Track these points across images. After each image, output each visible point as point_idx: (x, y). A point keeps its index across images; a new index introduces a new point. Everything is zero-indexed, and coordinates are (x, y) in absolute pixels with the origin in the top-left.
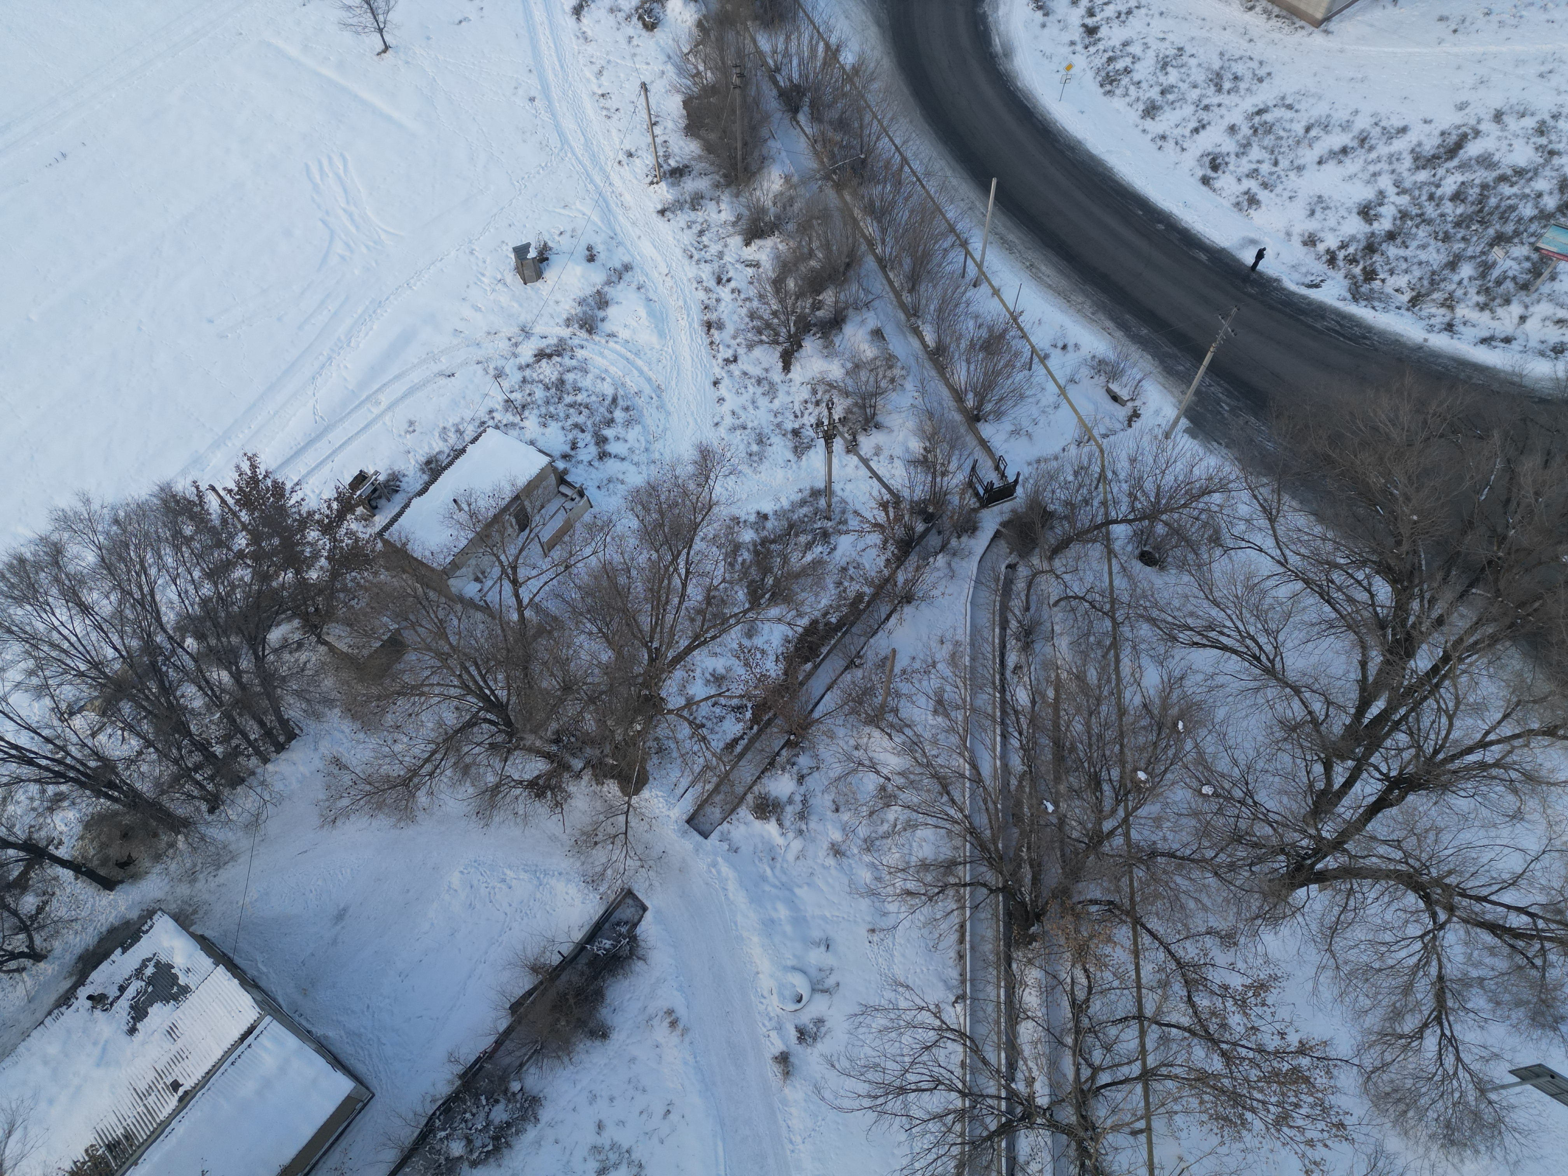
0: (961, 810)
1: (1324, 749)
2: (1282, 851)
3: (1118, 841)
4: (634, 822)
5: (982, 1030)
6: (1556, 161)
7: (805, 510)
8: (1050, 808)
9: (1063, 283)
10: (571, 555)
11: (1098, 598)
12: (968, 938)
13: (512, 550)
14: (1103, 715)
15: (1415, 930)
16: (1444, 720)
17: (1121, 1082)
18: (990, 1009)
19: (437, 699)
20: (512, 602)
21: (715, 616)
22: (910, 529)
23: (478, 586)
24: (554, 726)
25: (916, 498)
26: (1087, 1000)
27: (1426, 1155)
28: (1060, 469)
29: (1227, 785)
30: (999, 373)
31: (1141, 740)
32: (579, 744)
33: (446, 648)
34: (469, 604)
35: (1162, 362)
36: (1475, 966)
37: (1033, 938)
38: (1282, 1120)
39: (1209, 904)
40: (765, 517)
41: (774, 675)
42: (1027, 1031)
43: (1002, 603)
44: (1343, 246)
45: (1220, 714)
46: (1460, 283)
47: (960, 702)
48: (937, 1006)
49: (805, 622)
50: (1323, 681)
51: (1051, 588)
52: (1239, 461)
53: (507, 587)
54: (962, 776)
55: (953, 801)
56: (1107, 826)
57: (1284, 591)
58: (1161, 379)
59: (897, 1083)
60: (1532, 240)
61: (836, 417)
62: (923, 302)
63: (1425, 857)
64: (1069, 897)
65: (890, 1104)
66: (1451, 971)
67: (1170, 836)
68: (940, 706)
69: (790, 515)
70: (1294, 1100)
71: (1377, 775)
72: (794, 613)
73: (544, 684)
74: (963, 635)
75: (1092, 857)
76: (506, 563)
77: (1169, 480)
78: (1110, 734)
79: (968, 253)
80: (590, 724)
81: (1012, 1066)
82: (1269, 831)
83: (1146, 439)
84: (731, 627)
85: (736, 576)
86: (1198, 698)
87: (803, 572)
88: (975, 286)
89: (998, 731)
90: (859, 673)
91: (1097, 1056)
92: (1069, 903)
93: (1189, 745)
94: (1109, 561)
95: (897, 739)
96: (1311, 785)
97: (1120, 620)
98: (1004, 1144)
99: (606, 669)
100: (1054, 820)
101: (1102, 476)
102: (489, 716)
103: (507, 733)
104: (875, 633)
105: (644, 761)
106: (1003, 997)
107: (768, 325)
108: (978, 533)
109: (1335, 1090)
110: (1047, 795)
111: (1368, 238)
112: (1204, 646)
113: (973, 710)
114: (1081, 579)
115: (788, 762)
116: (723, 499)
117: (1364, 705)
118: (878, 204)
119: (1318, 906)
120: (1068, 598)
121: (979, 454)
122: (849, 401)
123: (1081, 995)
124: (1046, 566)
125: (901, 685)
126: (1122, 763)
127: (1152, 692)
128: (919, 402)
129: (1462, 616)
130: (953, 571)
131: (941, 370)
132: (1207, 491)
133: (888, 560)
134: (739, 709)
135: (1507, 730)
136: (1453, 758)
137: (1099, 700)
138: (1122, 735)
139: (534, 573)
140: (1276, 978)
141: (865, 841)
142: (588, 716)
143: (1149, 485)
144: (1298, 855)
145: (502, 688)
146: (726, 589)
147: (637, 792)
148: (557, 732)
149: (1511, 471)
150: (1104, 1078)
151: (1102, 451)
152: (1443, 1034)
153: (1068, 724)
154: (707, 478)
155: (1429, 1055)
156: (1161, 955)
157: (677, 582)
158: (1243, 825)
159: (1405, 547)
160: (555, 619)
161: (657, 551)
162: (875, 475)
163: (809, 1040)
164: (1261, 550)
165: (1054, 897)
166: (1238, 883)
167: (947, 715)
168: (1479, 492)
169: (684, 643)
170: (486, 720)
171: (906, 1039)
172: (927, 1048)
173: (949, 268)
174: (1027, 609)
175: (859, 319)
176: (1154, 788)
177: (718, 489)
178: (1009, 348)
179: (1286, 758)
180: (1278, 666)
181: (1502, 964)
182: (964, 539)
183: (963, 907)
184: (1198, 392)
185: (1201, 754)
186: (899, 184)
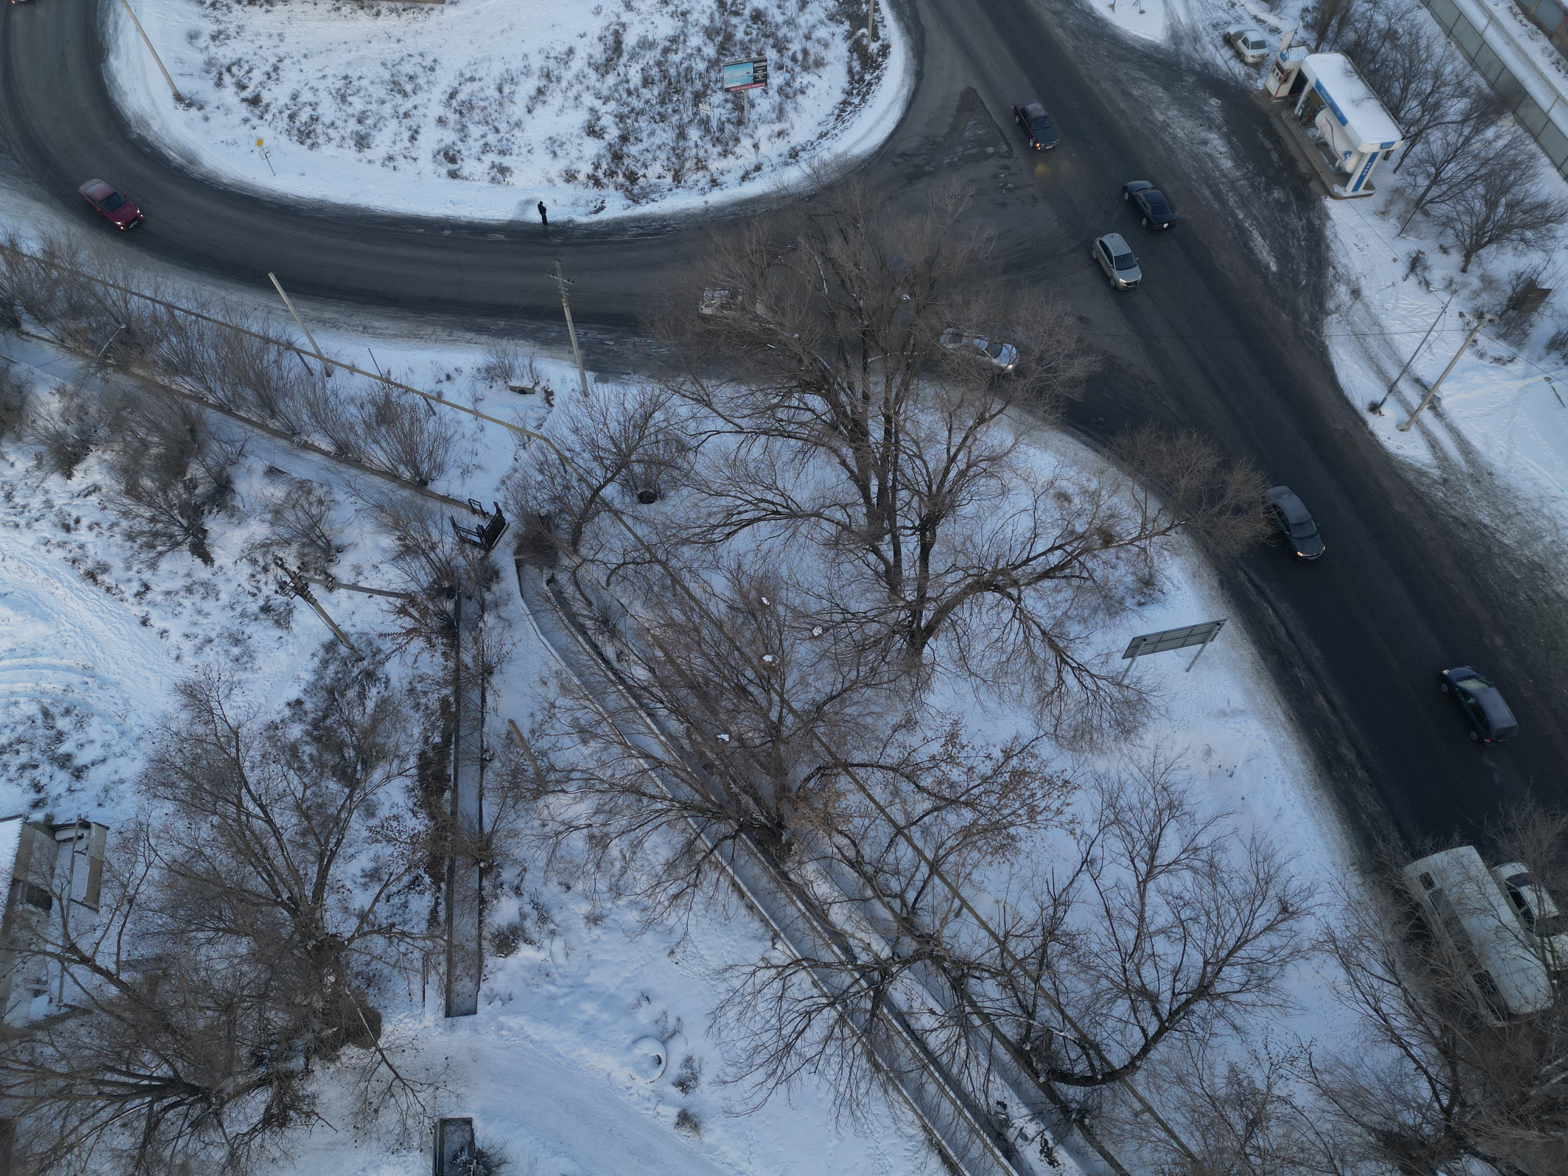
0: (665, 798)
1: (864, 540)
2: (894, 632)
3: (790, 719)
4: (396, 1061)
5: (808, 944)
6: (691, 18)
7: (332, 669)
8: (726, 737)
9: (404, 326)
10: (125, 886)
11: (635, 554)
12: (745, 889)
13: (54, 932)
14: (708, 638)
15: (1007, 616)
16: (918, 462)
17: (923, 888)
18: (801, 924)
19: (93, 1137)
20: (98, 979)
21: (323, 824)
22: (442, 613)
23: (44, 999)
24: (244, 1052)
25: (426, 585)
26: (858, 852)
27: (1122, 755)
28: (525, 478)
29: (827, 618)
30: (411, 433)
31: (748, 635)
32: (284, 1045)
33: (61, 1083)
34: (49, 1023)
35: (535, 339)
36: (1055, 608)
37: (789, 844)
38: (1033, 813)
39: (879, 710)
40: (299, 702)
41: (422, 828)
42: (838, 915)
43: (566, 614)
44: (597, 167)
45: (784, 571)
46: (696, 146)
47: (597, 717)
48: (763, 959)
49: (413, 761)
50: (829, 494)
51: (594, 574)
52: (652, 377)
53: (80, 971)
54: (644, 771)
55: (653, 797)
56: (774, 716)
57: (757, 451)
58: (546, 353)
59: (781, 1044)
60: (719, 85)
61: (294, 568)
62: (293, 418)
63: (975, 562)
64: (790, 791)
65: (788, 1065)
66: (1047, 623)
67: (819, 684)
68: (585, 733)
69: (321, 683)
70: (1028, 793)
71: (909, 532)
72: (396, 762)
73: (201, 1024)
74: (557, 663)
75: (782, 748)
76: (58, 951)
77: (614, 427)
78: (724, 649)
79: (299, 352)
80: (278, 1018)
81: (847, 950)
82: (875, 626)
83: (572, 407)
84: (347, 821)
85: (314, 773)
86: (761, 572)
87: (376, 721)
88: (329, 375)
89: (644, 715)
90: (497, 764)
91: (895, 885)
92: (792, 795)
93: (781, 609)
94: (620, 520)
95: (571, 789)
96: (877, 573)
97: (664, 558)
98: (885, 1011)
99: (254, 958)
100: (736, 744)
101: (563, 460)
102: (166, 1102)
103: (200, 1100)
104: (483, 721)
105: (362, 1004)
106: (802, 907)
107: (156, 535)
108: (502, 574)
109: (1045, 764)
110: (716, 731)
111: (609, 150)
112: (736, 531)
113: (611, 714)
114: (611, 550)
115: (495, 887)
116: (242, 718)
117: (865, 491)
118: (175, 360)
119: (942, 651)
120: (613, 572)
121: (449, 511)
122: (295, 547)
123: (851, 853)
124: (577, 560)
125: (539, 744)
126: (748, 661)
127: (727, 593)
128: (360, 503)
129: (876, 384)
130: (506, 620)
131: (358, 464)
132: (647, 417)
133: (444, 653)
134: (415, 882)
135: (957, 439)
136: (942, 483)
137: (696, 630)
138: (731, 641)
139: (99, 933)
140: (956, 723)
141: (610, 889)
142: (272, 1014)
143: (603, 442)
144: (905, 627)
145: (158, 1066)
146: (314, 794)
147: (378, 1034)
148: (253, 1054)
149: (829, 260)
150: (911, 896)
151: (546, 440)
152: (1073, 668)
153: (689, 664)
154: (211, 711)
155: (1076, 689)
156: (879, 774)
157: (259, 824)
158: (857, 636)
159: (806, 361)
160: (158, 959)
161: (214, 813)
162: (372, 592)
163: (691, 1084)
164: (718, 432)
165: (780, 799)
166: (885, 679)
167: (595, 736)
168: (821, 289)
169: (313, 871)
170: (166, 1109)
171: (761, 1007)
172: (781, 998)
173: (292, 375)
174: (590, 604)
175: (243, 471)
176: (783, 660)
177: (230, 714)
178: (403, 408)
179: (848, 567)
180: (794, 507)
181: (1068, 593)
182: (495, 587)
183: (724, 869)
184: (581, 345)
185: (794, 610)
186: (181, 331)
